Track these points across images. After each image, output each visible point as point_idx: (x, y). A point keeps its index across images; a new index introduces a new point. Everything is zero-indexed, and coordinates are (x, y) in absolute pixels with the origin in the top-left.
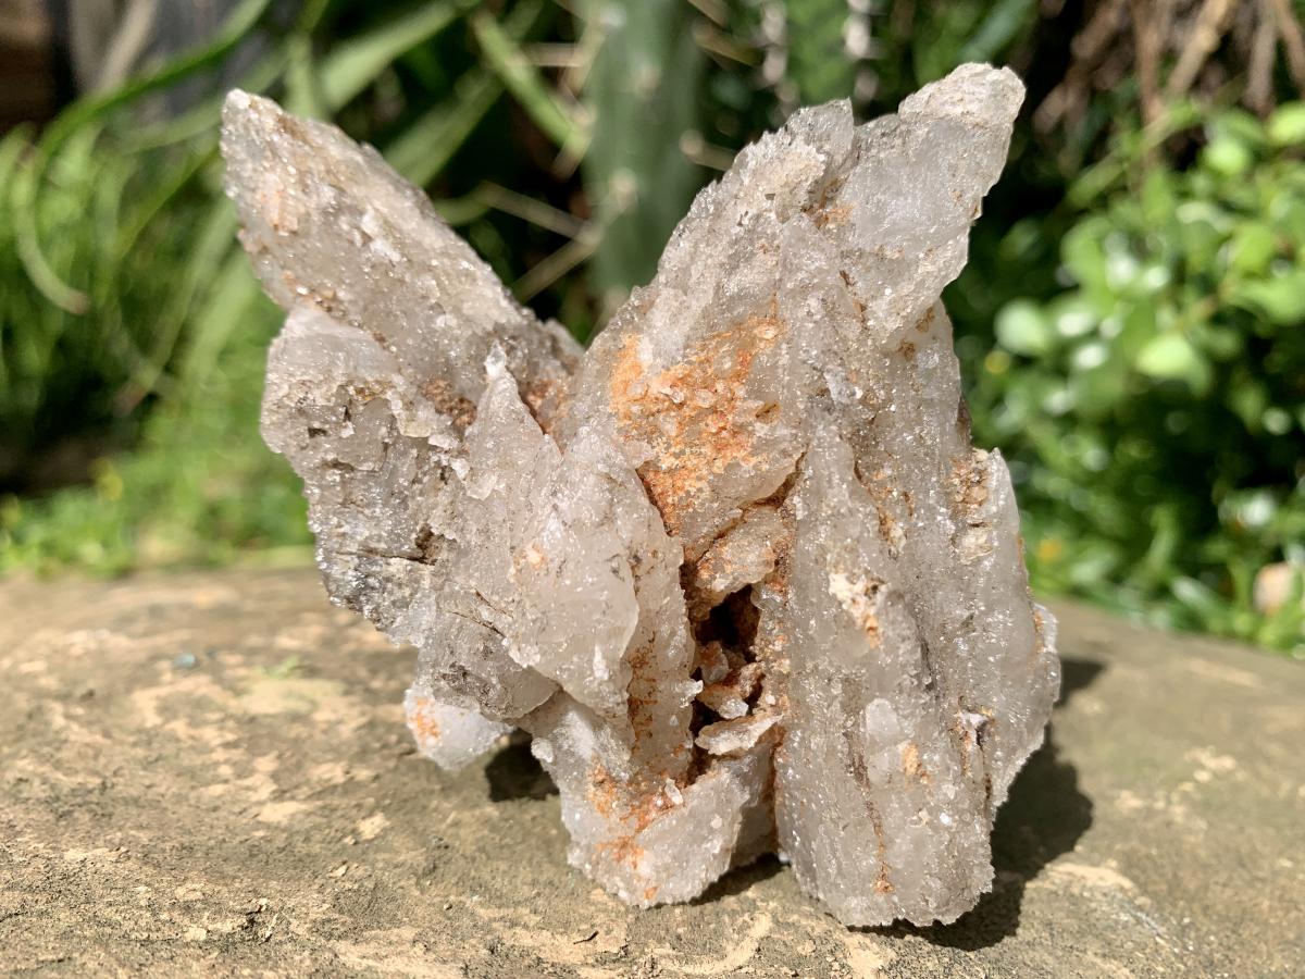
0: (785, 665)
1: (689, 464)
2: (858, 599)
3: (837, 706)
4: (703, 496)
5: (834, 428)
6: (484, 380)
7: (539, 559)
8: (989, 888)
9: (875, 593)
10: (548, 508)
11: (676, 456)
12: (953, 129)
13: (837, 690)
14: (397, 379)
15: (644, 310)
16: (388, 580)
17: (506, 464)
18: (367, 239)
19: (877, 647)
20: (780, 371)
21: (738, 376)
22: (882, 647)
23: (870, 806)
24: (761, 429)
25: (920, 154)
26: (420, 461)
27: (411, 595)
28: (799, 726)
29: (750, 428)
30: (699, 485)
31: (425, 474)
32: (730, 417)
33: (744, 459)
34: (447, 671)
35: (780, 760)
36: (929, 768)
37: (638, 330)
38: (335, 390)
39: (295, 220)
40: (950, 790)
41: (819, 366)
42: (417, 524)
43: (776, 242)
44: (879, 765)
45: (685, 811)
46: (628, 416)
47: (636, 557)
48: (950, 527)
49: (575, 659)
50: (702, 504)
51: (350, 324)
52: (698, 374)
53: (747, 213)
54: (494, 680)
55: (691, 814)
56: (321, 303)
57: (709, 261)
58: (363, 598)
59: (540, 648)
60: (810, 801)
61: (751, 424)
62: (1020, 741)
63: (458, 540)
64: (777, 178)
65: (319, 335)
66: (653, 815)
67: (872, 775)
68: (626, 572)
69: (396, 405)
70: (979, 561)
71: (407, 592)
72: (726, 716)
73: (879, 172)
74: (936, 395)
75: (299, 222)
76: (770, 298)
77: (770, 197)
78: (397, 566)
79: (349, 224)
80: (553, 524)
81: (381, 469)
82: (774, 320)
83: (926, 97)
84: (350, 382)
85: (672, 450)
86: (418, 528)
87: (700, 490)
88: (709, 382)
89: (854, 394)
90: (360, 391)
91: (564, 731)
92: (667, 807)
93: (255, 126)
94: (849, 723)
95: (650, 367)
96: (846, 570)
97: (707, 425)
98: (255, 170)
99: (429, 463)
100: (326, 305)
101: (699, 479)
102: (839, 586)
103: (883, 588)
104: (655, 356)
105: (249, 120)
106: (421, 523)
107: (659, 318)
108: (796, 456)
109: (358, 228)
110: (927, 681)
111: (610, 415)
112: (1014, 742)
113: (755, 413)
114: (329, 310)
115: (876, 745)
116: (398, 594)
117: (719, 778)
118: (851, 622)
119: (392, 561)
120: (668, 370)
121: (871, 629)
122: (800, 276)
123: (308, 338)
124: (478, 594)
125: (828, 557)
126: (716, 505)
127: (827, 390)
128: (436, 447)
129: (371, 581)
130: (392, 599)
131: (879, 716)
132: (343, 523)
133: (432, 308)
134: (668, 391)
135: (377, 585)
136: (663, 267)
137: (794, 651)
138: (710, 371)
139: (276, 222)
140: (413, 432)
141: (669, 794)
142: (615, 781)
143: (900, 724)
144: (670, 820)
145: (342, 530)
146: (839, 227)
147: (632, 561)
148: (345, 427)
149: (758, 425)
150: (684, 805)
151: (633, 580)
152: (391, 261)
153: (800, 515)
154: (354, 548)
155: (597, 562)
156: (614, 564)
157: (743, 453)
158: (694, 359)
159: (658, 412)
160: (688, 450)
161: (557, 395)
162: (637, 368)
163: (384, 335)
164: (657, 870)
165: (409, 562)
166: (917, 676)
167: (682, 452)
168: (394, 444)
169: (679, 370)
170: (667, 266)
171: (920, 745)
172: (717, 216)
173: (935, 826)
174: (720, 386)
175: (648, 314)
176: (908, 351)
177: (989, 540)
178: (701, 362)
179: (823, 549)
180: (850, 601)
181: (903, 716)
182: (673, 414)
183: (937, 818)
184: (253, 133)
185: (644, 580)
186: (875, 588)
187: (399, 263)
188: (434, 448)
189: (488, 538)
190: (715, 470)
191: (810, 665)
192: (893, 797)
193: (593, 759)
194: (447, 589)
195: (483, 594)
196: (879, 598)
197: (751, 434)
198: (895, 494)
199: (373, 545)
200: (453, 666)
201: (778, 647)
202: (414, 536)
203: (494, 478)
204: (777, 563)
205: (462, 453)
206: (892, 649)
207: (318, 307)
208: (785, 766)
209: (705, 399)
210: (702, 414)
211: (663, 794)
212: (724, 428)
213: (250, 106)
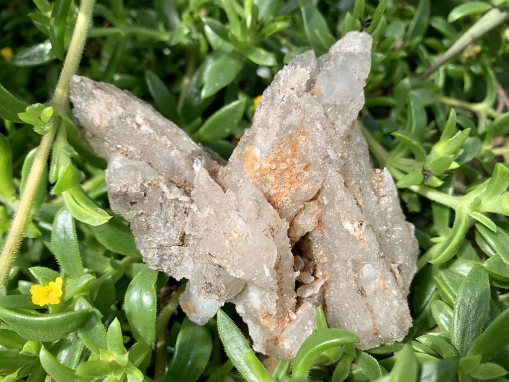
0: (326, 259)
1: (281, 191)
2: (356, 229)
3: (350, 270)
4: (288, 202)
5: (334, 169)
6: (193, 172)
7: (237, 236)
8: (411, 325)
9: (361, 226)
10: (237, 217)
11: (276, 189)
12: (351, 55)
13: (349, 264)
14: (162, 178)
15: (252, 137)
16: (171, 255)
17: (211, 203)
18: (139, 126)
19: (365, 246)
20: (310, 151)
21: (294, 156)
22: (366, 245)
23: (367, 304)
24: (307, 174)
25: (342, 66)
26: (176, 208)
27: (181, 260)
28: (333, 281)
29: (302, 174)
30: (286, 198)
31: (178, 212)
32: (294, 171)
33: (302, 186)
34: (204, 286)
35: (327, 295)
36: (387, 286)
37: (252, 145)
38: (139, 186)
39: (107, 123)
40: (395, 292)
41: (324, 147)
42: (179, 232)
43: (299, 105)
44: (370, 288)
45: (299, 321)
46: (255, 177)
47: (272, 229)
48: (375, 198)
49: (257, 271)
50: (288, 205)
51: (136, 159)
52: (279, 157)
53: (284, 96)
54: (223, 285)
55: (301, 321)
56: (122, 153)
57: (275, 116)
58: (162, 264)
59: (243, 270)
60: (341, 308)
61: (302, 172)
62: (410, 271)
63: (197, 235)
64: (294, 82)
65: (127, 166)
66: (286, 325)
67: (368, 293)
68: (270, 235)
69: (164, 187)
70: (386, 208)
71: (179, 259)
72: (305, 283)
73: (329, 74)
74: (362, 152)
75: (109, 123)
76: (301, 125)
77: (292, 89)
78: (174, 250)
79: (130, 121)
80: (240, 222)
81: (161, 213)
82: (304, 133)
83: (339, 45)
84: (145, 181)
85: (274, 187)
86: (180, 233)
87: (287, 200)
88: (284, 160)
89: (338, 155)
90: (150, 184)
91: (248, 300)
92: (291, 321)
93: (85, 88)
94: (356, 276)
95: (260, 157)
96: (349, 220)
97: (285, 175)
98: (86, 105)
99: (180, 207)
100: (125, 154)
101: (286, 196)
102: (348, 226)
103: (364, 224)
104: (261, 154)
105: (82, 86)
106: (181, 231)
107: (259, 139)
108: (322, 181)
109: (134, 122)
110: (382, 254)
111: (248, 178)
112: (408, 272)
113: (303, 168)
114: (126, 155)
115: (368, 281)
116: (176, 260)
117: (307, 306)
118: (354, 238)
119: (172, 248)
120: (267, 157)
121: (361, 239)
122: (312, 116)
123: (124, 168)
124: (210, 254)
125: (341, 216)
126: (294, 205)
127: (329, 156)
128: (182, 201)
129: (165, 257)
130: (174, 262)
131: (368, 270)
132: (149, 237)
133: (169, 148)
134: (269, 165)
135: (167, 258)
136: (255, 120)
137: (328, 253)
138: (283, 156)
139: (99, 124)
140: (172, 197)
141: (291, 316)
142: (270, 315)
143: (375, 272)
144: (294, 326)
145: (149, 239)
146: (318, 96)
147: (271, 230)
148: (145, 200)
149: (305, 172)
150: (297, 319)
151: (272, 237)
152: (150, 133)
153: (326, 202)
154: (155, 245)
155: (260, 233)
156: (265, 233)
157: (301, 184)
158: (276, 152)
159: (266, 174)
160: (280, 186)
161: (222, 174)
162: (255, 159)
163: (151, 162)
164: (291, 345)
165: (178, 247)
166: (379, 254)
167: (278, 187)
168: (165, 202)
169: (271, 157)
170: (257, 119)
171: (383, 278)
172: (273, 98)
173: (392, 307)
174: (288, 160)
175: (255, 138)
176: (348, 137)
177: (389, 200)
178: (279, 153)
179: (339, 214)
180: (354, 231)
181: (376, 269)
182: (272, 173)
183: (392, 303)
184: (84, 91)
185: (276, 236)
186: (361, 224)
187: (153, 133)
188: (181, 202)
189: (210, 232)
190: (292, 192)
191: (336, 257)
192: (377, 299)
193: (261, 308)
194: (196, 255)
195: (212, 254)
196: (363, 227)
197: (304, 176)
198: (357, 189)
199: (163, 243)
200: (206, 283)
201: (322, 253)
202: (179, 236)
203: (208, 209)
204: (319, 222)
205: (192, 201)
206: (370, 245)
207: (122, 155)
208: (329, 297)
209: (283, 166)
210: (283, 171)
211: (289, 316)
212: (292, 176)
213: (81, 81)
